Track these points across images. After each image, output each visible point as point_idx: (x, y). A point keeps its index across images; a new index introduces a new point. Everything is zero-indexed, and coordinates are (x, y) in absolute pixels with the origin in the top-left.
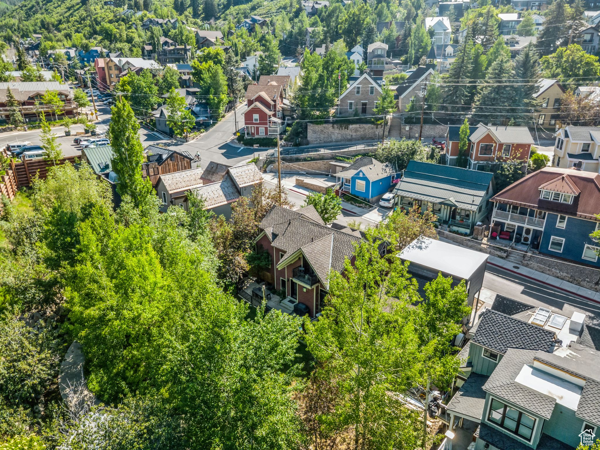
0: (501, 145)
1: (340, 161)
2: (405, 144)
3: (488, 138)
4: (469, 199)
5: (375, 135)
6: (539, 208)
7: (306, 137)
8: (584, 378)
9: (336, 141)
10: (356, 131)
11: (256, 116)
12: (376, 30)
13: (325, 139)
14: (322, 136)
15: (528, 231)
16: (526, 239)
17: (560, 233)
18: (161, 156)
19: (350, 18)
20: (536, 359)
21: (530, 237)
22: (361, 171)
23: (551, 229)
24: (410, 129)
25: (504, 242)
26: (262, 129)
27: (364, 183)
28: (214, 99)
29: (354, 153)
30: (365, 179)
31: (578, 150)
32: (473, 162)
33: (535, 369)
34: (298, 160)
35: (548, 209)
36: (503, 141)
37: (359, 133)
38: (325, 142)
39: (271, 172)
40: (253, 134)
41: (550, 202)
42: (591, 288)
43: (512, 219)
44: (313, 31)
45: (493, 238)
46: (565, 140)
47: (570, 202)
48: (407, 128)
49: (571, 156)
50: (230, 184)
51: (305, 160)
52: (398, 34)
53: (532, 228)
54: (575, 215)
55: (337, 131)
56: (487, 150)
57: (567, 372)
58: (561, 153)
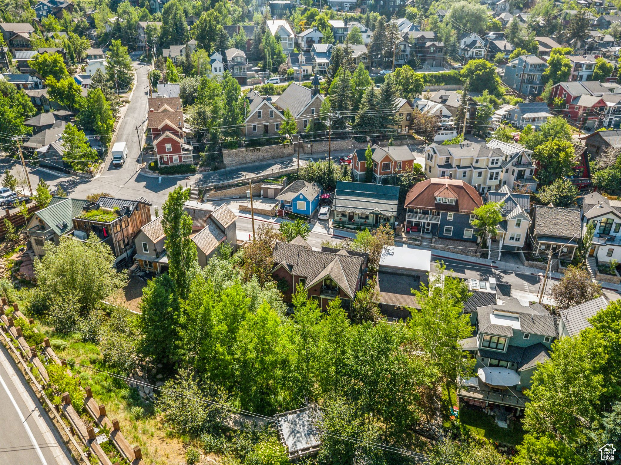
0: (395, 162)
1: (269, 183)
2: (323, 165)
3: (387, 158)
4: (389, 208)
5: (283, 153)
6: (436, 209)
7: (223, 161)
8: (518, 313)
9: (251, 162)
10: (267, 151)
11: (168, 146)
12: (228, 35)
13: (240, 162)
14: (237, 159)
15: (428, 224)
16: (428, 229)
17: (449, 223)
18: (128, 208)
19: (202, 24)
20: (495, 310)
21: (430, 228)
22: (301, 194)
23: (444, 221)
24: (312, 146)
25: (414, 233)
26: (175, 157)
27: (304, 202)
28: (102, 126)
29: (278, 175)
30: (305, 199)
31: (443, 163)
32: (378, 176)
33: (495, 315)
34: (229, 186)
35: (442, 210)
36: (397, 160)
37: (269, 154)
38: (240, 164)
39: (208, 200)
40: (166, 163)
41: (442, 205)
42: (473, 256)
43: (420, 218)
44: (148, 27)
45: (407, 233)
46: (434, 155)
47: (454, 203)
48: (309, 146)
49: (440, 166)
50: (214, 226)
51: (237, 185)
52: (248, 38)
53: (431, 222)
54: (458, 211)
55: (250, 153)
56: (386, 166)
57: (510, 312)
58: (432, 164)
